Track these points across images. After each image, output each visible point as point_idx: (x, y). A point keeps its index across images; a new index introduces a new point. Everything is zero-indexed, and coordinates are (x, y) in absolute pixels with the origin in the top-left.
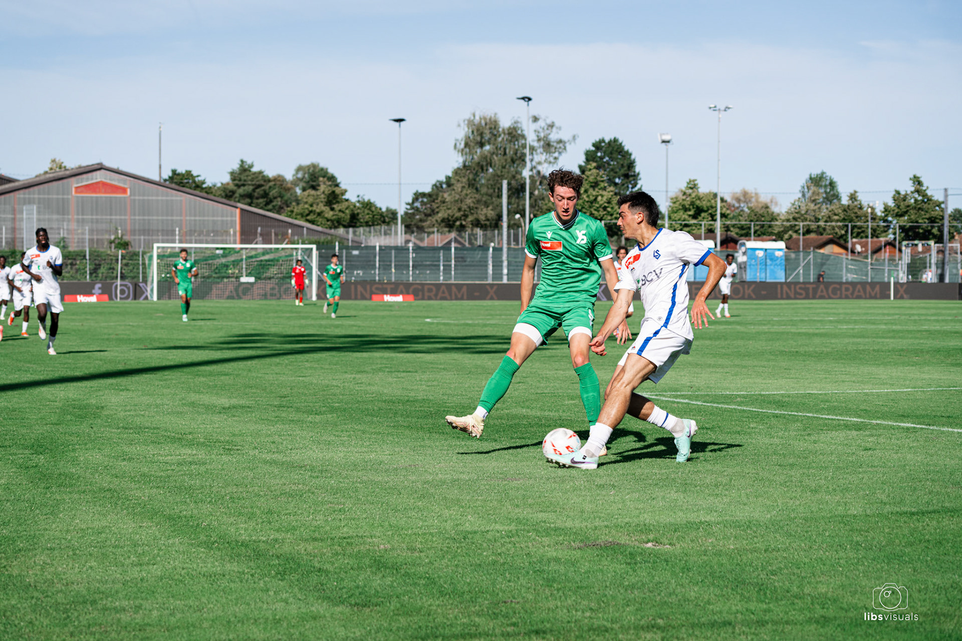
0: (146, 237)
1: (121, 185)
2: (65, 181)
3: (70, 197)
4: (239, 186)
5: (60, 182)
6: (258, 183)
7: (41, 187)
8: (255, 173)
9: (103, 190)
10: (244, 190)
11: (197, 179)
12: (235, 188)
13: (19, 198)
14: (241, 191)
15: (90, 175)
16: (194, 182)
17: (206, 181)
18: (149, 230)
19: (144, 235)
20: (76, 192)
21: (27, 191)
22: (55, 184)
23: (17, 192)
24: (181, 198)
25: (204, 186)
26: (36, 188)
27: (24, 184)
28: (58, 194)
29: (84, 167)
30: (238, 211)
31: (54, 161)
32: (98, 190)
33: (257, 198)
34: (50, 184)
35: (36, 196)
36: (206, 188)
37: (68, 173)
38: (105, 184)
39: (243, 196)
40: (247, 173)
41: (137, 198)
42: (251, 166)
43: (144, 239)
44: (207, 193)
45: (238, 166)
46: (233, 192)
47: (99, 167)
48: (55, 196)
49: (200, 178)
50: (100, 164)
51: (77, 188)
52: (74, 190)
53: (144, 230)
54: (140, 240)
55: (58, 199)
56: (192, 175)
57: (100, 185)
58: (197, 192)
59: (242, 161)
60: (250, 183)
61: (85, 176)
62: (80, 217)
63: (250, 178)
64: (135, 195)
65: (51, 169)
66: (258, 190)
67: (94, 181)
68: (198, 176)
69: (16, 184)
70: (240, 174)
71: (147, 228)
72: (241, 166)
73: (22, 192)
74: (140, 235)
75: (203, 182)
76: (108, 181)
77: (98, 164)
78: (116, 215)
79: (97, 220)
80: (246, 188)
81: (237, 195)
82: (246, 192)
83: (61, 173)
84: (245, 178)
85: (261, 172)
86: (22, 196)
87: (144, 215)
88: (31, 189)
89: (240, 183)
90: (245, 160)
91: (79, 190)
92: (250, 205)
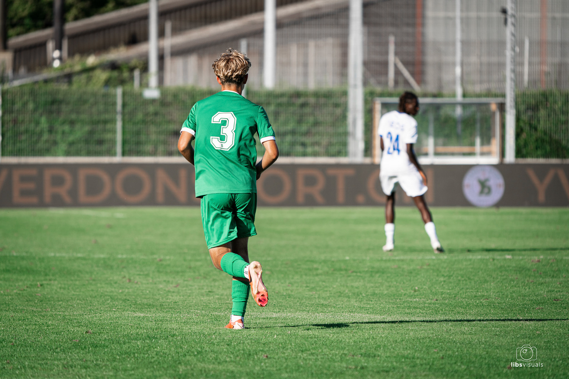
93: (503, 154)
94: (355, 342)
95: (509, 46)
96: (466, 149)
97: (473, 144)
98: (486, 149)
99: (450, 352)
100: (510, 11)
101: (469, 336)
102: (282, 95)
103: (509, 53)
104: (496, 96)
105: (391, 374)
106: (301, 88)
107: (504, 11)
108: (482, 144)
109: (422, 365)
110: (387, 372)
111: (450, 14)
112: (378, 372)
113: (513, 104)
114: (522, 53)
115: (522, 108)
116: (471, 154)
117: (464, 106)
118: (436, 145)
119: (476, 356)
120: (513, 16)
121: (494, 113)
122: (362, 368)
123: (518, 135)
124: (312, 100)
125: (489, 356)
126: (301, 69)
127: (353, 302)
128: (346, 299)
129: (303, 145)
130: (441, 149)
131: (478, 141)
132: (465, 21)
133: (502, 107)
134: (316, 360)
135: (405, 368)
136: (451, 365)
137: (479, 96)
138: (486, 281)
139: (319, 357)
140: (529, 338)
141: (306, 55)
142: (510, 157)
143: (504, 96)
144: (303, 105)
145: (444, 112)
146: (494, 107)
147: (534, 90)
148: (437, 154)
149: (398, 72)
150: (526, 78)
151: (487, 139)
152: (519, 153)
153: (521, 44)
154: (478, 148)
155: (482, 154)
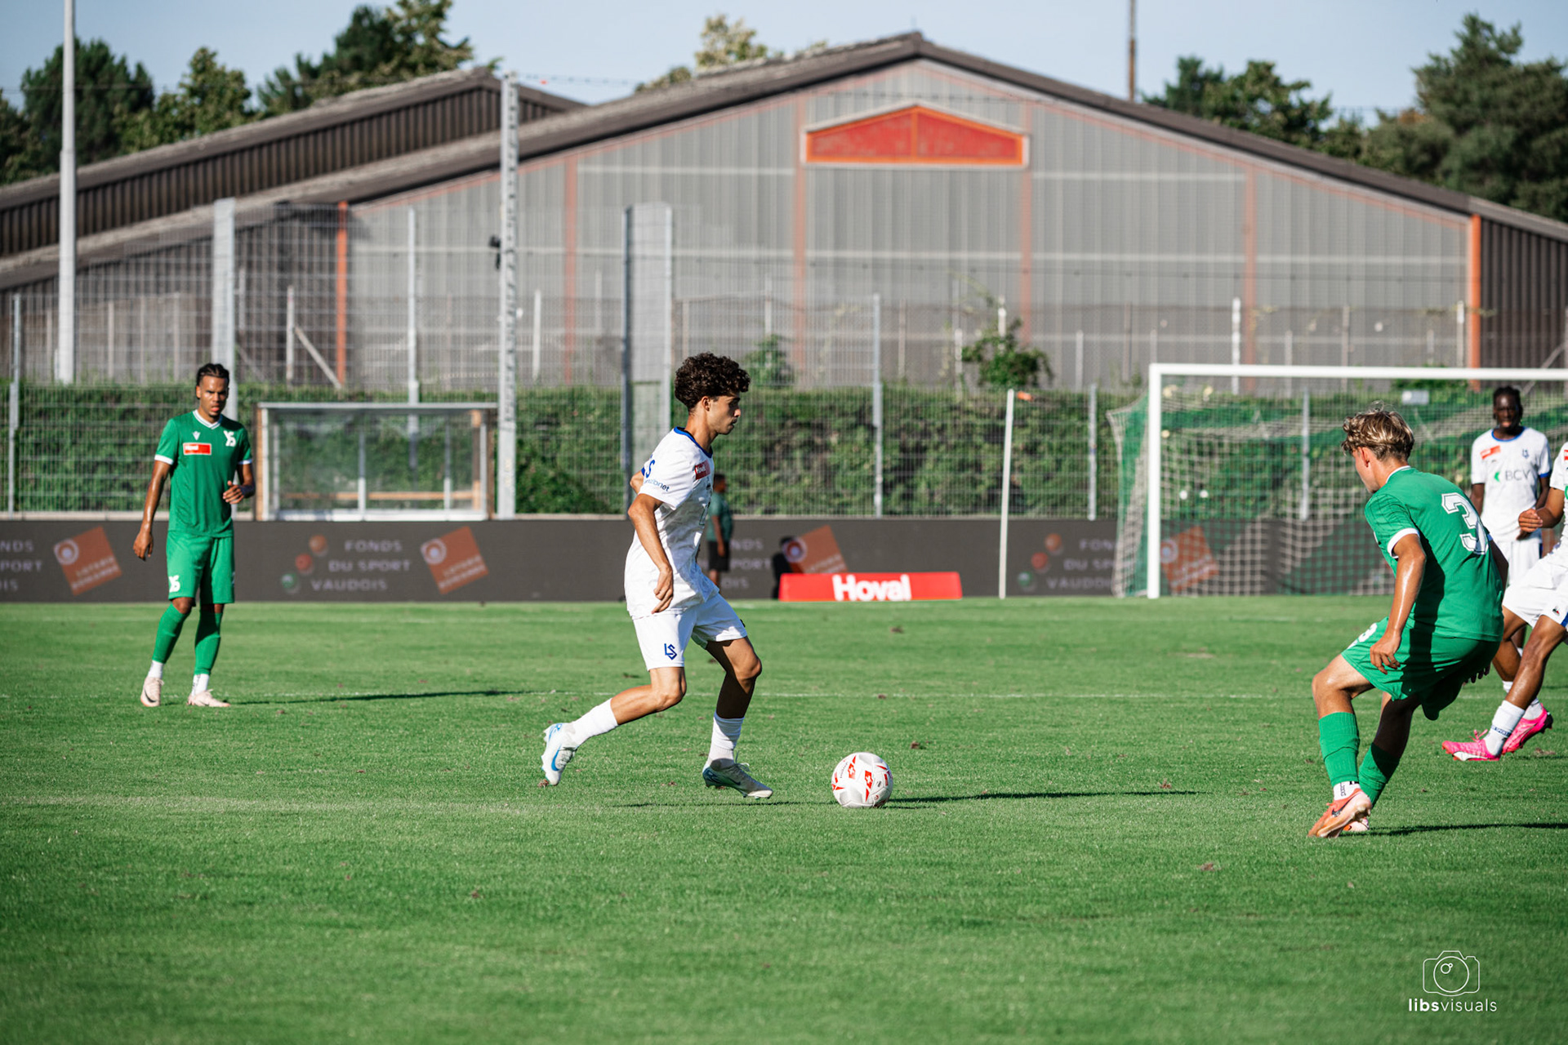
0: (1096, 338)
1: (996, 121)
2: (771, 106)
3: (789, 172)
4: (1462, 128)
5: (750, 113)
6: (1540, 113)
7: (675, 131)
8: (1529, 72)
9: (923, 147)
10: (1482, 143)
11: (1293, 98)
12: (1447, 132)
13: (587, 176)
14: (1468, 145)
15: (869, 82)
16: (1284, 108)
17: (1334, 104)
18: (1105, 307)
19: (1087, 330)
20: (814, 152)
21: (617, 146)
22: (732, 116)
23: (578, 154)
24: (1241, 177)
25: (1324, 126)
26: (655, 136)
27: (606, 121)
28: (741, 162)
29: (847, 50)
30: (1471, 227)
31: (717, 27)
32: (900, 145)
33: (1538, 176)
34: (714, 120)
35: (655, 170)
36: (1331, 134)
37: (780, 73)
38: (929, 122)
39: (1478, 168)
40: (1493, 74)
41: (1058, 175)
42: (1513, 43)
43: (1087, 345)
44: (1334, 153)
45: (1457, 44)
46: (1436, 152)
47: (909, 49)
48: (730, 171)
49: (1307, 96)
50: (915, 37)
51: (814, 135)
52: (804, 139)
53: (1086, 309)
54: (1069, 348)
55: (740, 180)
56: (1276, 84)
57: (913, 124)
58: (1298, 152)
59: (1473, 24)
60: (1505, 111)
61: (850, 85)
62: (829, 254)
63: (1505, 92)
64: (1049, 167)
65: (707, 59)
66: (1539, 143)
67: (887, 107)
68: (1300, 86)
69: (575, 120)
70: (1468, 74)
71: (1097, 300)
72: (1469, 43)
73: (597, 150)
74: (1069, 329)
75: (1324, 111)
76: (943, 107)
77: (903, 38)
78: (973, 247)
79: (895, 264)
80: (1488, 132)
81: (1451, 162)
82: (1486, 153)
83: (754, 76)
84: (1487, 92)
85: (1551, 68)
86: (597, 169)
87: (1087, 248)
88: (636, 141)
89: (1462, 115)
90: (1485, 17)
91: (826, 143)
92: (1505, 199)
93: (493, 503)
94: (196, 849)
95: (504, 307)
96: (426, 496)
97: (437, 487)
98: (461, 495)
99: (370, 868)
100: (505, 245)
101: (408, 838)
102: (89, 396)
103: (504, 319)
104: (480, 397)
105: (257, 907)
106: (123, 383)
107: (495, 243)
108: (455, 488)
109: (315, 891)
110: (250, 904)
111: (398, 249)
112: (234, 905)
113: (511, 413)
114: (528, 320)
115: (529, 420)
116: (435, 504)
117: (422, 415)
118: (369, 489)
119: (415, 874)
120: (511, 251)
121: (477, 431)
122: (205, 897)
123: (521, 470)
124: (142, 405)
125: (440, 875)
126: (124, 349)
127: (201, 776)
128: (188, 771)
129: (126, 486)
130: (378, 495)
131: (448, 483)
132: (427, 263)
133: (491, 418)
134: (122, 883)
135: (283, 897)
136: (369, 890)
137: (451, 398)
138: (449, 737)
139: (127, 877)
140: (518, 840)
141: (132, 322)
142: (507, 510)
143: (495, 397)
144: (126, 415)
145: (383, 427)
146: (476, 419)
147: (551, 387)
148: (372, 504)
149: (300, 352)
150: (536, 364)
151: (465, 479)
152: (522, 503)
153: (529, 304)
154: (447, 495)
155: (456, 504)
